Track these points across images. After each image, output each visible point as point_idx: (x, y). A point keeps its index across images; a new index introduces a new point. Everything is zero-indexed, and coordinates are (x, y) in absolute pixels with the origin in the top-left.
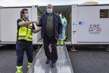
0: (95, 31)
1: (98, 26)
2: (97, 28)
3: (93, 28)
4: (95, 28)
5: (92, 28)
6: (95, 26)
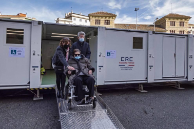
0: (127, 65)
1: (131, 59)
2: (129, 61)
3: (125, 62)
4: (127, 61)
5: (123, 62)
6: (127, 59)
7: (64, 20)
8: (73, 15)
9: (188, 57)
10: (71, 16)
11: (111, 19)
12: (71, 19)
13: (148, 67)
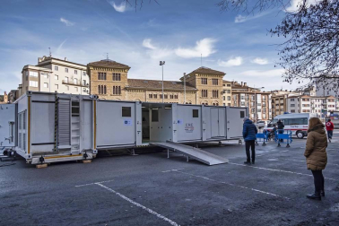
5: (187, 127)
7: (38, 68)
8: (53, 61)
9: (226, 122)
10: (50, 63)
11: (122, 73)
12: (51, 68)
13: (202, 130)
